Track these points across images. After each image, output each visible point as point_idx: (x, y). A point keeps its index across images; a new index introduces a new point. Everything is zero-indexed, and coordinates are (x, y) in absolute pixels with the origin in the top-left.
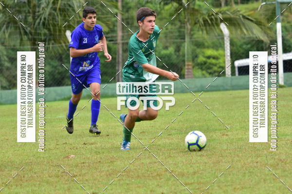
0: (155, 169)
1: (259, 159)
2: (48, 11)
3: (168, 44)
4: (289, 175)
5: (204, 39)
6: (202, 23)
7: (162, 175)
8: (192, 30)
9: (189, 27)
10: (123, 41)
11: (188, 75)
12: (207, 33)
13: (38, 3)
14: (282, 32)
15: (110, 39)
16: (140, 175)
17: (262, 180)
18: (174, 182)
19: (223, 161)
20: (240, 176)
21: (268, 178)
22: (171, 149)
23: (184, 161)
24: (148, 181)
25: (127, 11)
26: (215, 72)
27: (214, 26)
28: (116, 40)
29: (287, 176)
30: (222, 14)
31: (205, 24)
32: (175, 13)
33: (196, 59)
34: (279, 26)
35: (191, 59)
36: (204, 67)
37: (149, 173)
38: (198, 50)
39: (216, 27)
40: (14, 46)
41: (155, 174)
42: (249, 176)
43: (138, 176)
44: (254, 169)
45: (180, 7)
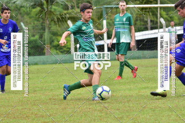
0: (25, 112)
1: (91, 106)
3: (35, 34)
4: (109, 116)
5: (58, 30)
6: (56, 20)
7: (29, 116)
8: (50, 24)
9: (48, 23)
11: (47, 53)
12: (59, 26)
14: (107, 26)
16: (16, 116)
17: (93, 120)
18: (37, 121)
19: (69, 107)
20: (79, 117)
21: (96, 118)
22: (36, 100)
24: (20, 120)
26: (65, 51)
27: (64, 22)
29: (108, 117)
30: (69, 14)
31: (58, 21)
33: (52, 43)
34: (105, 22)
35: (49, 43)
36: (58, 48)
37: (21, 115)
38: (54, 37)
39: (65, 23)
41: (25, 116)
42: (84, 117)
43: (14, 117)
44: (88, 113)
45: (42, 10)
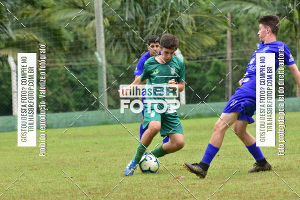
0: (267, 190)
2: (156, 28)
7: (275, 196)
10: (234, 59)
13: (146, 20)
15: (220, 56)
16: (253, 196)
22: (283, 170)
23: (297, 182)
25: (237, 27)
28: (226, 58)
32: (286, 30)
37: (261, 194)
40: (121, 64)
41: (268, 195)
43: (251, 198)
45: (291, 23)
